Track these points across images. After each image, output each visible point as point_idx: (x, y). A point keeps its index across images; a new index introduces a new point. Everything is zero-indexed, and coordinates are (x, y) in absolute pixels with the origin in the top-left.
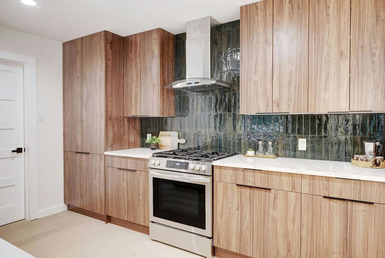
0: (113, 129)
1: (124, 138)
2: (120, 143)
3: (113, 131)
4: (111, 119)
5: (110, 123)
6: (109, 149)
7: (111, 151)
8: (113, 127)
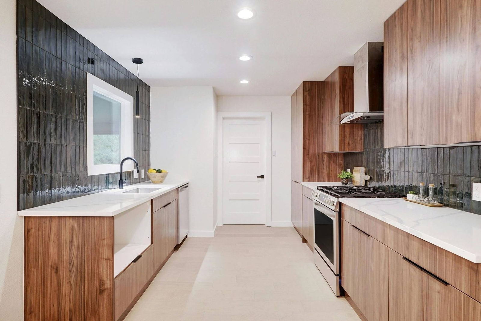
0: (310, 163)
1: (323, 172)
2: (319, 177)
3: (310, 165)
4: (308, 155)
5: (307, 158)
6: (307, 180)
7: (309, 182)
8: (311, 162)
